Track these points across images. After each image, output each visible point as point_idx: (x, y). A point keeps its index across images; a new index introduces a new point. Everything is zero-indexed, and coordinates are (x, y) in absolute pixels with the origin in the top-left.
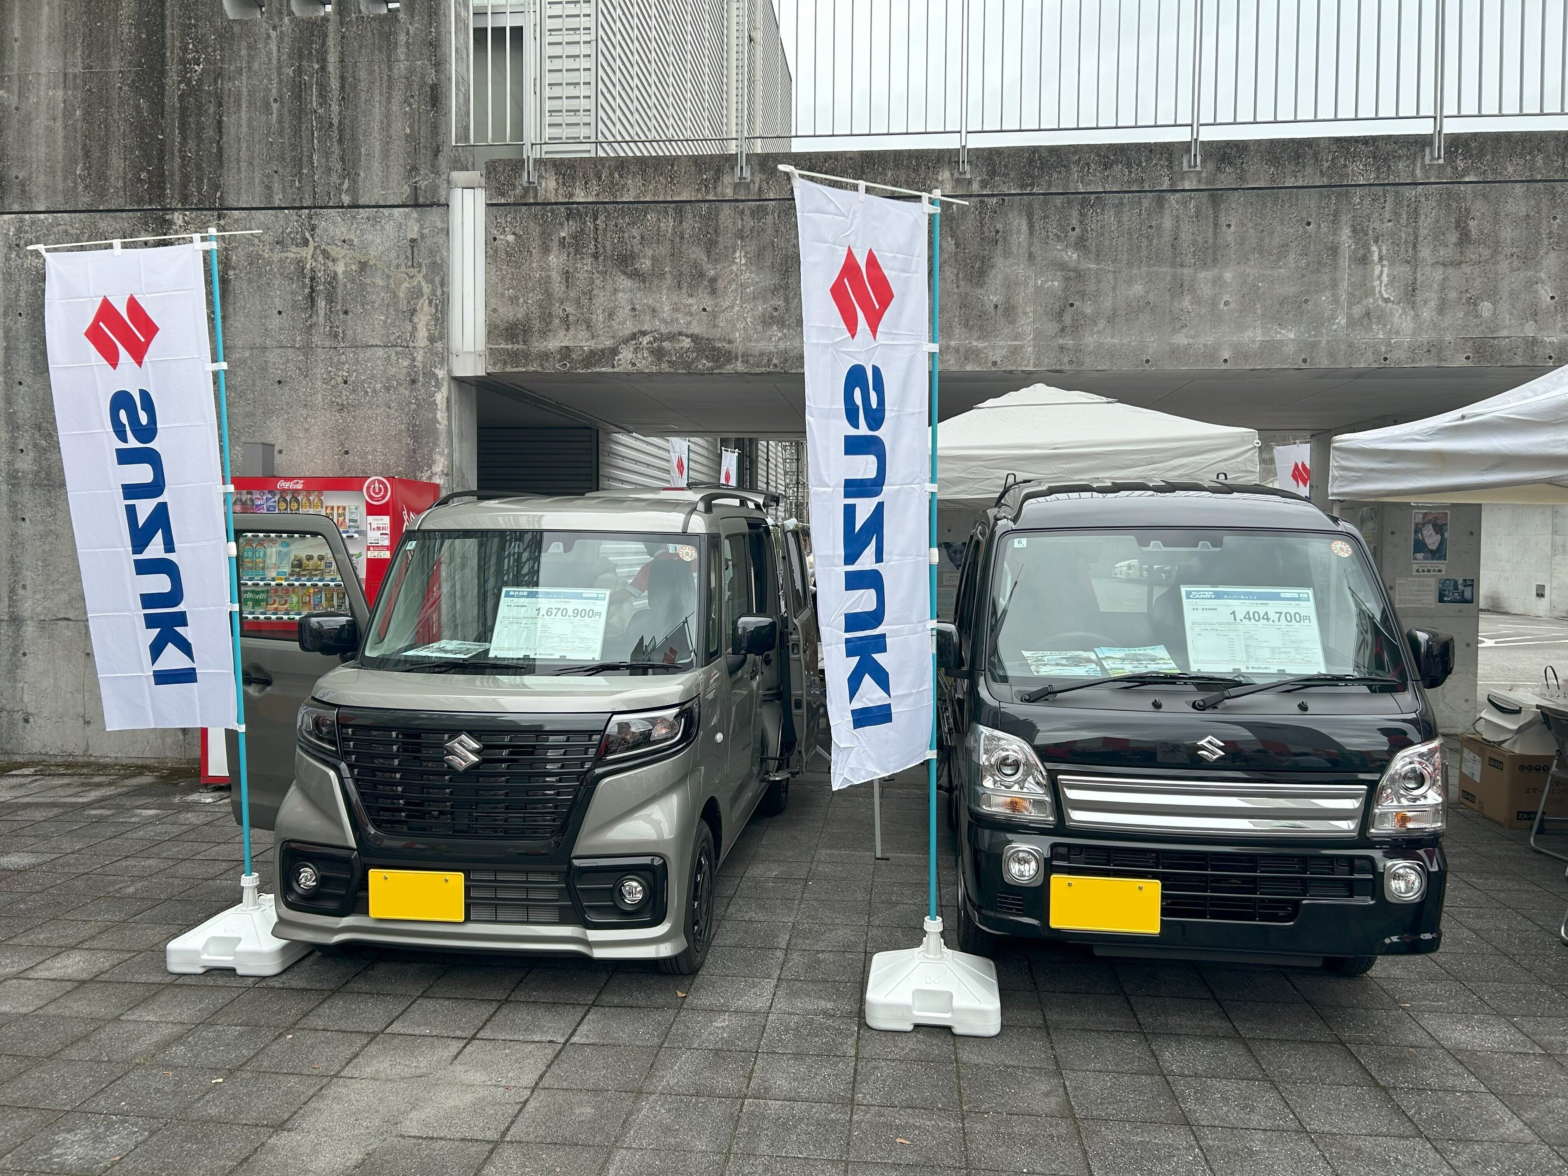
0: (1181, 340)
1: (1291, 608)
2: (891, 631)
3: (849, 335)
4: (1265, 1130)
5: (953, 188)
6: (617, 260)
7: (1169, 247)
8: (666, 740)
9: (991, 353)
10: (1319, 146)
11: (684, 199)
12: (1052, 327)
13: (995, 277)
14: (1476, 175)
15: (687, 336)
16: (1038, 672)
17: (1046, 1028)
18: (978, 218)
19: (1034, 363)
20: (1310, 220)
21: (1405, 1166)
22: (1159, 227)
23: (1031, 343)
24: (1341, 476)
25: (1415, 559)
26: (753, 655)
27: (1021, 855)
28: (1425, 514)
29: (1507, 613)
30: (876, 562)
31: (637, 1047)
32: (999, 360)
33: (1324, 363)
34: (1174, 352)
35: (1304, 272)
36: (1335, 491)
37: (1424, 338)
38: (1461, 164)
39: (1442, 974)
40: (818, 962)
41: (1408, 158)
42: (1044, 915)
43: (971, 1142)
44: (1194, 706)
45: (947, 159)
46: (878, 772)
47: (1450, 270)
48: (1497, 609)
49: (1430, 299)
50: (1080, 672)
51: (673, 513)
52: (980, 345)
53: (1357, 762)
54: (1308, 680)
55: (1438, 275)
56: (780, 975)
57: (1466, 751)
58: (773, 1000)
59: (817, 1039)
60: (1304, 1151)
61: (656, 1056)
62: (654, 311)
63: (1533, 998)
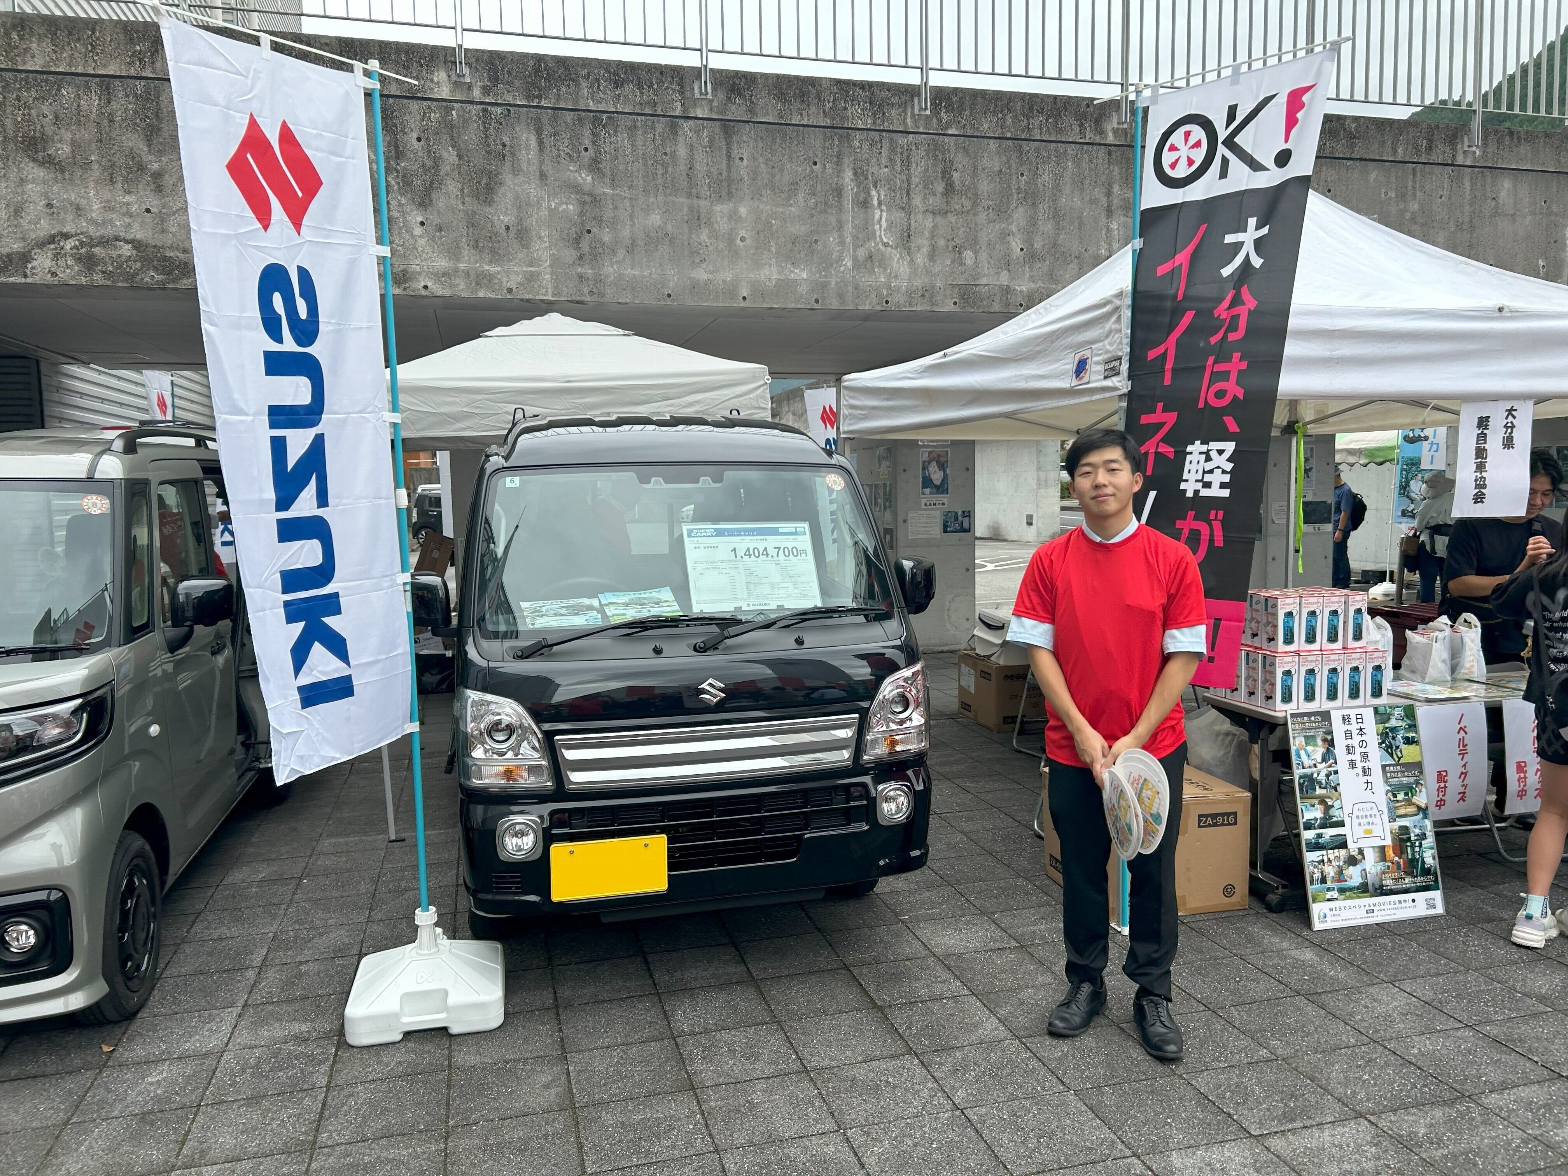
0: (701, 274)
1: (788, 542)
2: (346, 588)
3: (259, 226)
4: (768, 1078)
5: (451, 92)
6: (22, 143)
7: (684, 177)
8: (61, 741)
9: (505, 279)
10: (821, 86)
11: (112, 73)
12: (569, 255)
13: (505, 195)
14: (957, 129)
15: (127, 242)
16: (533, 625)
17: (557, 1008)
18: (481, 128)
19: (553, 293)
20: (816, 160)
21: (895, 1087)
22: (674, 155)
23: (549, 270)
24: (850, 414)
25: (923, 494)
26: (201, 626)
27: (518, 827)
28: (930, 453)
29: (1005, 540)
30: (319, 507)
31: (33, 1129)
32: (514, 286)
33: (834, 304)
34: (694, 287)
35: (813, 211)
36: (846, 429)
37: (918, 283)
38: (945, 117)
39: (937, 881)
40: (299, 976)
41: (900, 107)
42: (544, 887)
43: (453, 1164)
44: (695, 649)
45: (442, 58)
46: (338, 755)
47: (938, 219)
48: (996, 536)
49: (923, 243)
50: (579, 621)
51: (77, 454)
52: (493, 269)
53: (861, 691)
54: (804, 614)
55: (928, 222)
56: (246, 1001)
57: (963, 666)
58: (232, 1033)
59: (281, 1074)
60: (802, 1093)
61: (57, 1137)
62: (78, 208)
63: (1011, 892)
